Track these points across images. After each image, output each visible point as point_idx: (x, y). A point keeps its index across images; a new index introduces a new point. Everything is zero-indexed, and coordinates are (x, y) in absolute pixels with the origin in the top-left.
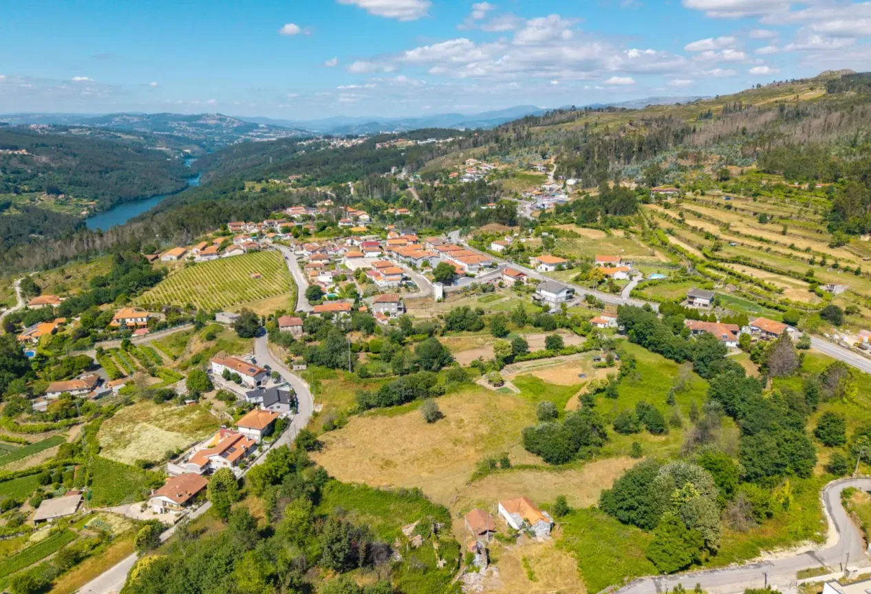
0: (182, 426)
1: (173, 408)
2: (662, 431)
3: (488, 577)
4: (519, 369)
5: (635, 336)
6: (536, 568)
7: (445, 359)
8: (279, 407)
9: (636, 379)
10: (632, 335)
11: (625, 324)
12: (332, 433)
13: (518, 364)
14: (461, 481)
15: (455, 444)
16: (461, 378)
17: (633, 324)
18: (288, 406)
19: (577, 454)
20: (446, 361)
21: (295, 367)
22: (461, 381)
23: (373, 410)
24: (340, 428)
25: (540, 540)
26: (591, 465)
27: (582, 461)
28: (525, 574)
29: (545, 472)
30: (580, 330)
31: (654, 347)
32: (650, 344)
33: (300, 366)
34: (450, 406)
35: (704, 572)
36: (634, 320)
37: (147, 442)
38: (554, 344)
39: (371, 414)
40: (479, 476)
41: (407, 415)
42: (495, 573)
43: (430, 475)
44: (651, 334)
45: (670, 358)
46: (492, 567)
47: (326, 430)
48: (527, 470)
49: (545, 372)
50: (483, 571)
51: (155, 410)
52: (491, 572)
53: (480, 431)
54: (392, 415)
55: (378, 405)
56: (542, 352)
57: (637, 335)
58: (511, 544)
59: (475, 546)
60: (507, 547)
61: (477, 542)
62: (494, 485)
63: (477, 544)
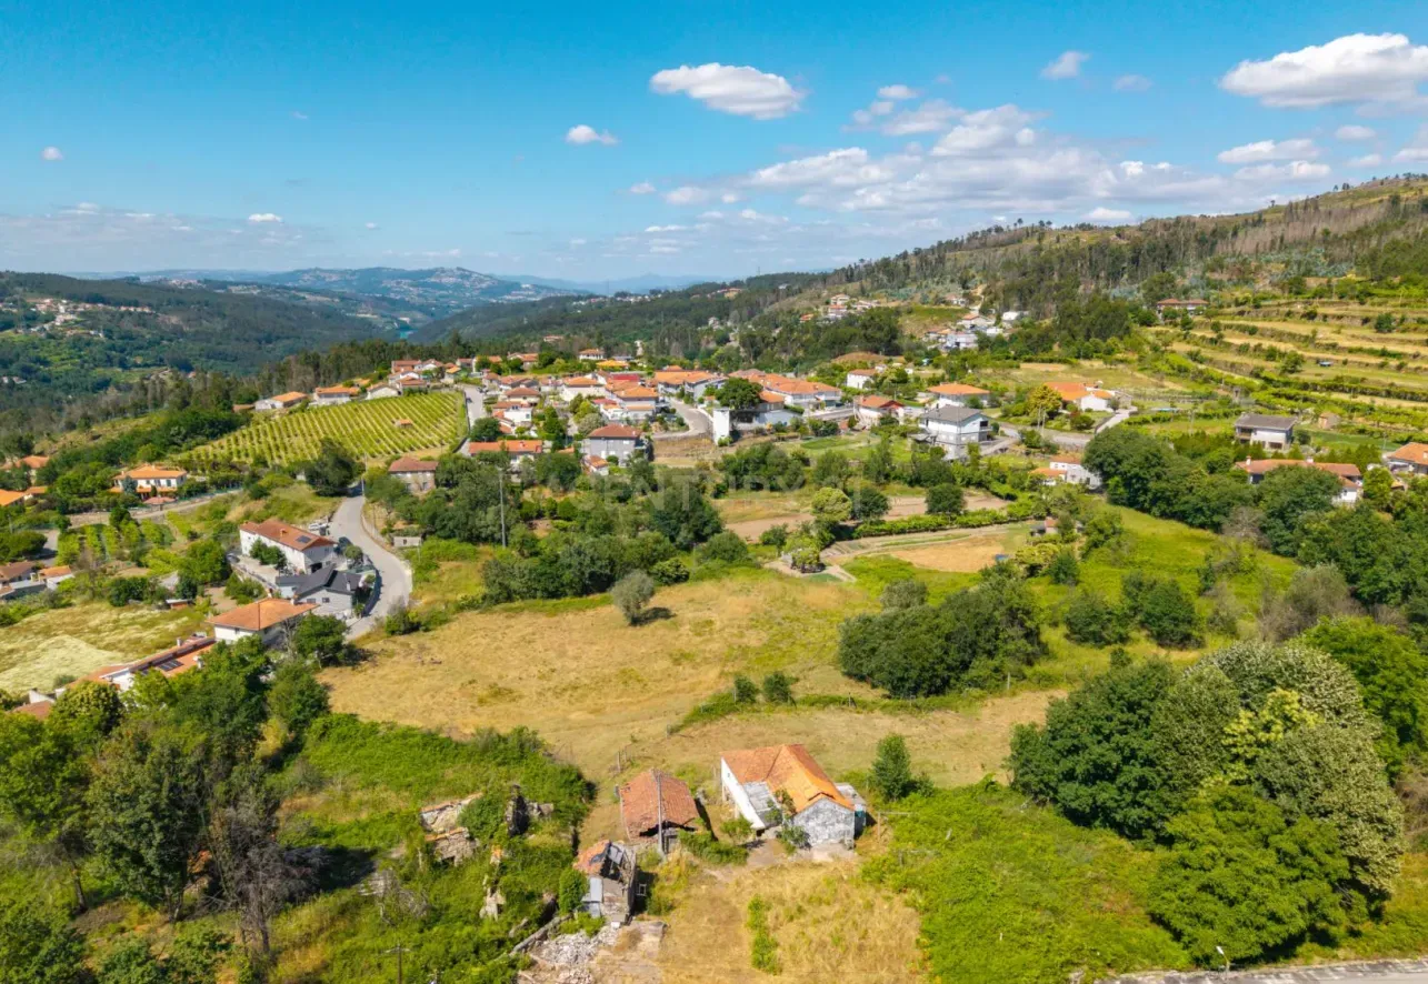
0: (138, 641)
1: (139, 613)
2: (1187, 637)
3: (620, 949)
4: (863, 547)
5: (1121, 490)
6: (786, 934)
7: (705, 524)
8: (327, 600)
9: (1124, 552)
10: (1116, 486)
11: (1100, 466)
12: (402, 639)
13: (863, 541)
14: (658, 727)
15: (677, 662)
16: (734, 555)
17: (1119, 462)
18: (347, 600)
19: (965, 677)
20: (707, 530)
21: (399, 541)
22: (732, 559)
23: (518, 604)
24: (427, 630)
25: (819, 856)
26: (998, 701)
27: (976, 692)
28: (745, 950)
29: (877, 712)
30: (1005, 489)
31: (1164, 506)
32: (1154, 501)
33: (408, 539)
34: (692, 601)
36: (1120, 454)
37: (46, 666)
38: (946, 503)
39: (506, 610)
40: (711, 712)
41: (590, 612)
42: (650, 941)
43: (592, 717)
44: (1158, 477)
45: (1202, 526)
46: (647, 925)
47: (393, 633)
48: (832, 707)
49: (919, 552)
50: (613, 931)
51: (103, 614)
52: (635, 938)
53: (745, 640)
54: (554, 612)
55: (529, 593)
56: (918, 518)
57: (1127, 483)
58: (731, 865)
59: (600, 856)
60: (714, 873)
61: (610, 845)
62: (741, 735)
63: (609, 851)
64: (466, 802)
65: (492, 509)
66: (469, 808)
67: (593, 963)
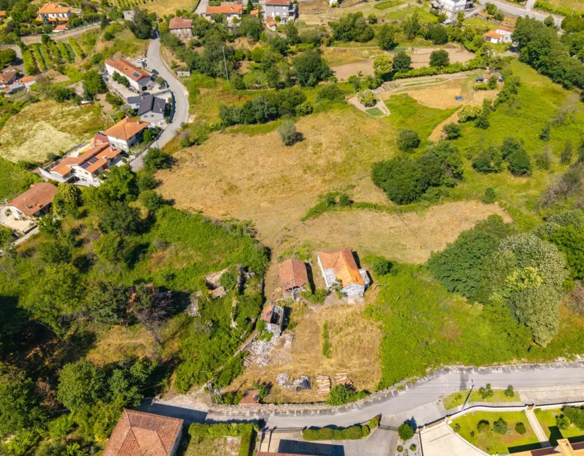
0: (74, 126)
1: (71, 108)
2: (525, 173)
3: (277, 347)
4: (396, 87)
5: (526, 55)
6: (334, 340)
7: (322, 73)
8: (153, 116)
9: (514, 107)
10: (525, 52)
11: (520, 40)
12: (188, 150)
13: (398, 81)
14: (297, 214)
15: (305, 172)
16: (334, 96)
17: (529, 40)
18: (161, 116)
19: (424, 195)
20: (323, 76)
21: (179, 73)
22: (333, 98)
23: (236, 127)
24: (198, 144)
25: (350, 301)
26: (435, 207)
27: (426, 203)
28: (320, 347)
29: (384, 212)
30: (471, 45)
31: (544, 69)
32: (540, 66)
33: (184, 72)
34: (313, 127)
35: (524, 367)
36: (531, 35)
37: (40, 142)
38: (439, 61)
39: (232, 131)
40: (315, 212)
41: (268, 135)
42: (288, 343)
43: (270, 205)
44: (546, 54)
45: (559, 82)
46: (287, 336)
47: (184, 146)
48: (366, 209)
49: (422, 92)
50: (275, 340)
51: (56, 109)
52: (283, 341)
53: (335, 158)
54: (252, 133)
55: (242, 122)
56: (425, 68)
57: (530, 54)
58: (318, 304)
59: (271, 312)
60: (312, 308)
61: (274, 307)
62: (328, 224)
63: (274, 310)
64: (222, 272)
65: (221, 62)
66: (223, 275)
67: (269, 352)
